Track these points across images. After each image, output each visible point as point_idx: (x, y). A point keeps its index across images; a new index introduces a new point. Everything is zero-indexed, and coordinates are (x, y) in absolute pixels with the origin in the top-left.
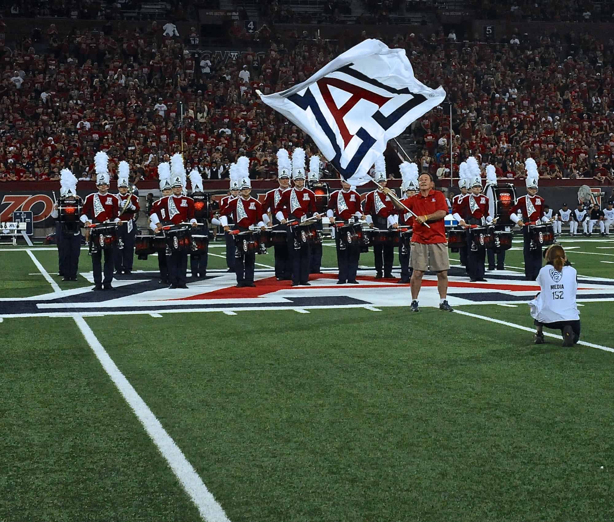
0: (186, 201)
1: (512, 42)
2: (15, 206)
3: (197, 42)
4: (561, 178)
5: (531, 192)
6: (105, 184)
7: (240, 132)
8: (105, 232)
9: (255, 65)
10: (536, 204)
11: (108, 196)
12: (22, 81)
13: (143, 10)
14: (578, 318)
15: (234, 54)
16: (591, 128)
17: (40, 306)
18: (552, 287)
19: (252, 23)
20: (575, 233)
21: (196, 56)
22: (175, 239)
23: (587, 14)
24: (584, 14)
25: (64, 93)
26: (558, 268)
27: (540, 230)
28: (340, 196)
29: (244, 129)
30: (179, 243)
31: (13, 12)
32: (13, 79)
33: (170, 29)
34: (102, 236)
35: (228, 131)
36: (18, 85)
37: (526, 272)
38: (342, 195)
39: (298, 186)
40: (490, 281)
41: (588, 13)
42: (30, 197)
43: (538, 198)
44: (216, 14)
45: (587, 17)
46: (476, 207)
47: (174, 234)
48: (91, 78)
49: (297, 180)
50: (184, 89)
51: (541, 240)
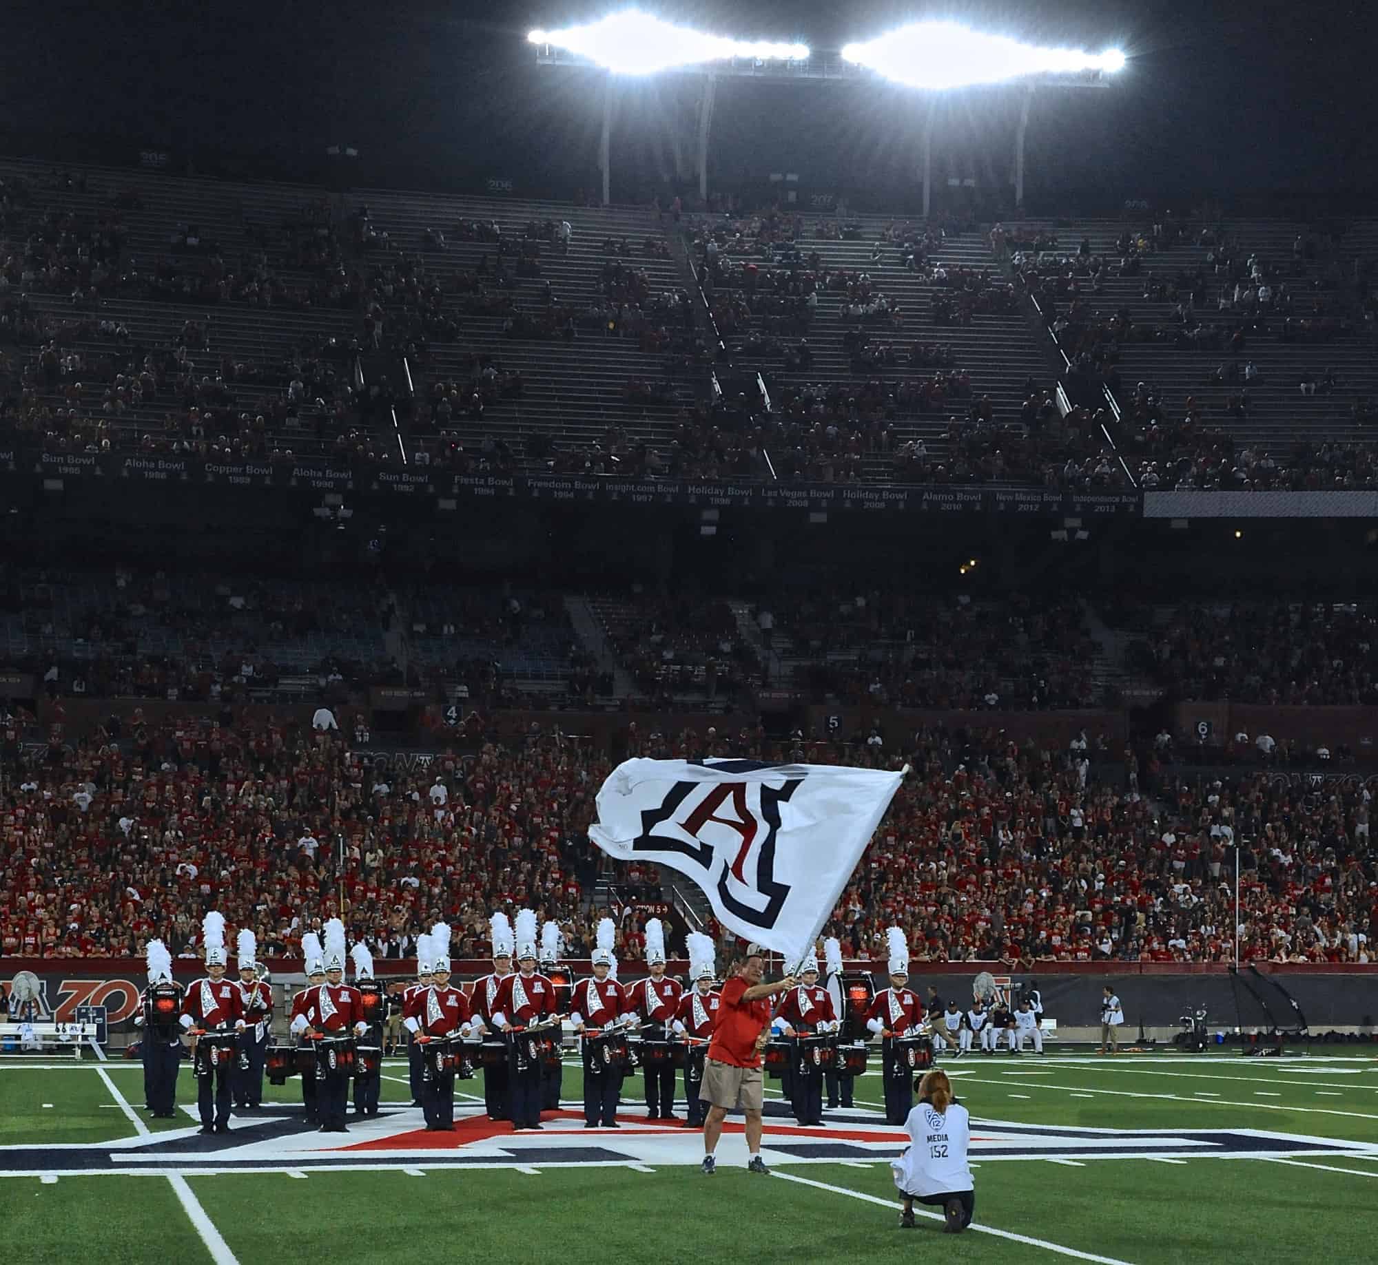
0: (347, 993)
1: (870, 741)
2: (78, 997)
3: (367, 739)
4: (946, 962)
5: (897, 980)
6: (220, 965)
7: (434, 883)
8: (219, 1042)
9: (459, 776)
10: (905, 1002)
11: (224, 983)
12: (90, 799)
13: (280, 688)
14: (971, 1188)
15: (425, 759)
16: (994, 881)
17: (115, 1157)
18: (930, 1139)
19: (453, 708)
20: (969, 1049)
21: (366, 761)
22: (332, 1054)
23: (992, 698)
24: (987, 697)
25: (156, 819)
26: (940, 1107)
27: (910, 1044)
28: (591, 987)
29: (440, 879)
30: (337, 1062)
31: (76, 689)
32: (77, 795)
33: (324, 718)
34: (214, 1050)
35: (415, 882)
36: (84, 806)
37: (888, 1111)
38: (594, 987)
39: (527, 972)
40: (830, 1126)
41: (994, 696)
42: (103, 983)
43: (908, 993)
44: (397, 693)
45: (992, 703)
46: (809, 1006)
47: (330, 1045)
48: (198, 797)
49: (523, 960)
50: (345, 814)
51: (912, 1061)
